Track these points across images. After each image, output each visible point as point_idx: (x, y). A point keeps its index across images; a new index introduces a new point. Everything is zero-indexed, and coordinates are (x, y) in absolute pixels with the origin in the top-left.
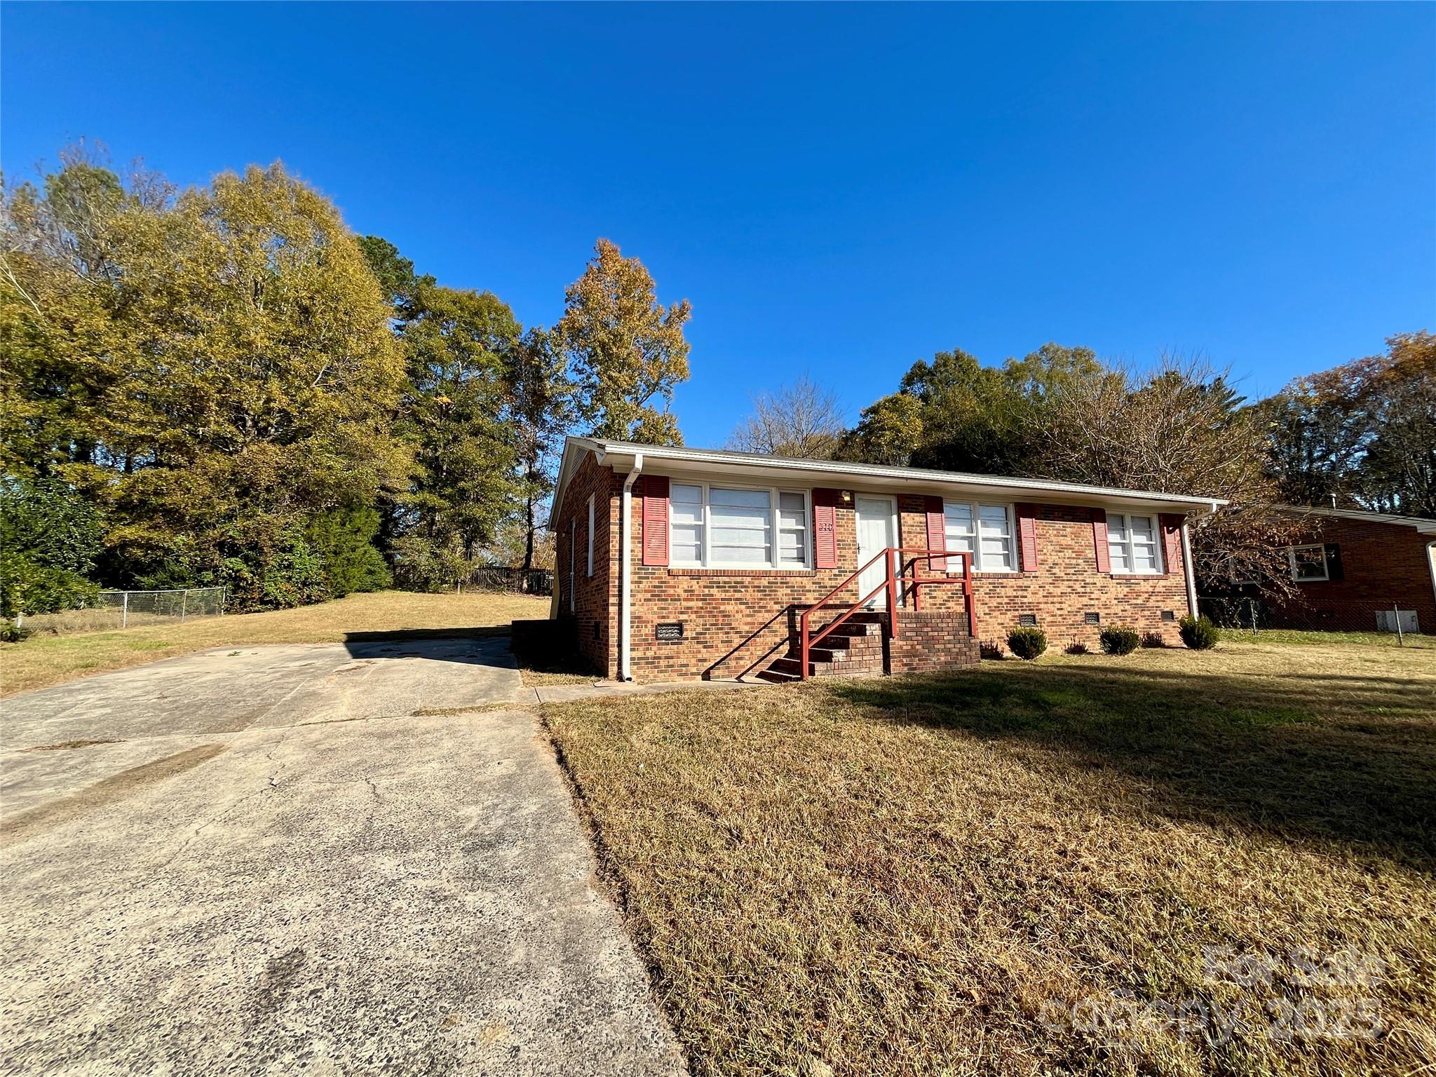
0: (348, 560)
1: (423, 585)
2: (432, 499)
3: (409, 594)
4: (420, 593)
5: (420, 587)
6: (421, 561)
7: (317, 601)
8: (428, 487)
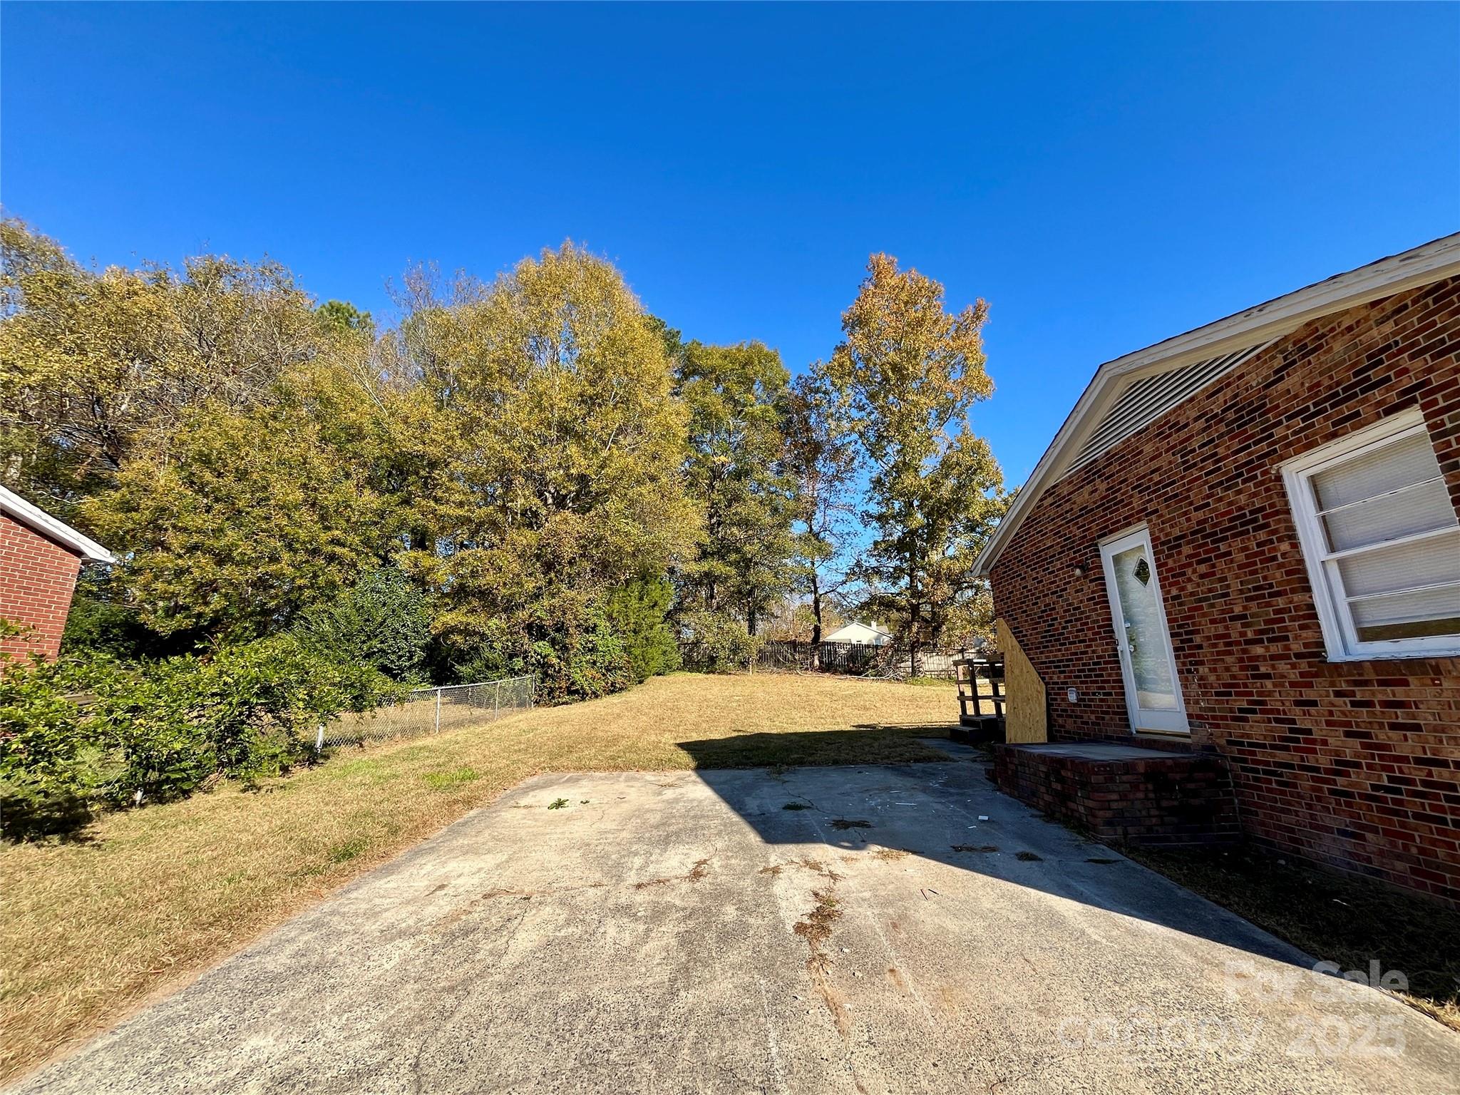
1: (709, 664)
2: (718, 567)
3: (701, 676)
4: (711, 675)
5: (707, 667)
6: (710, 638)
7: (621, 689)
8: (712, 554)
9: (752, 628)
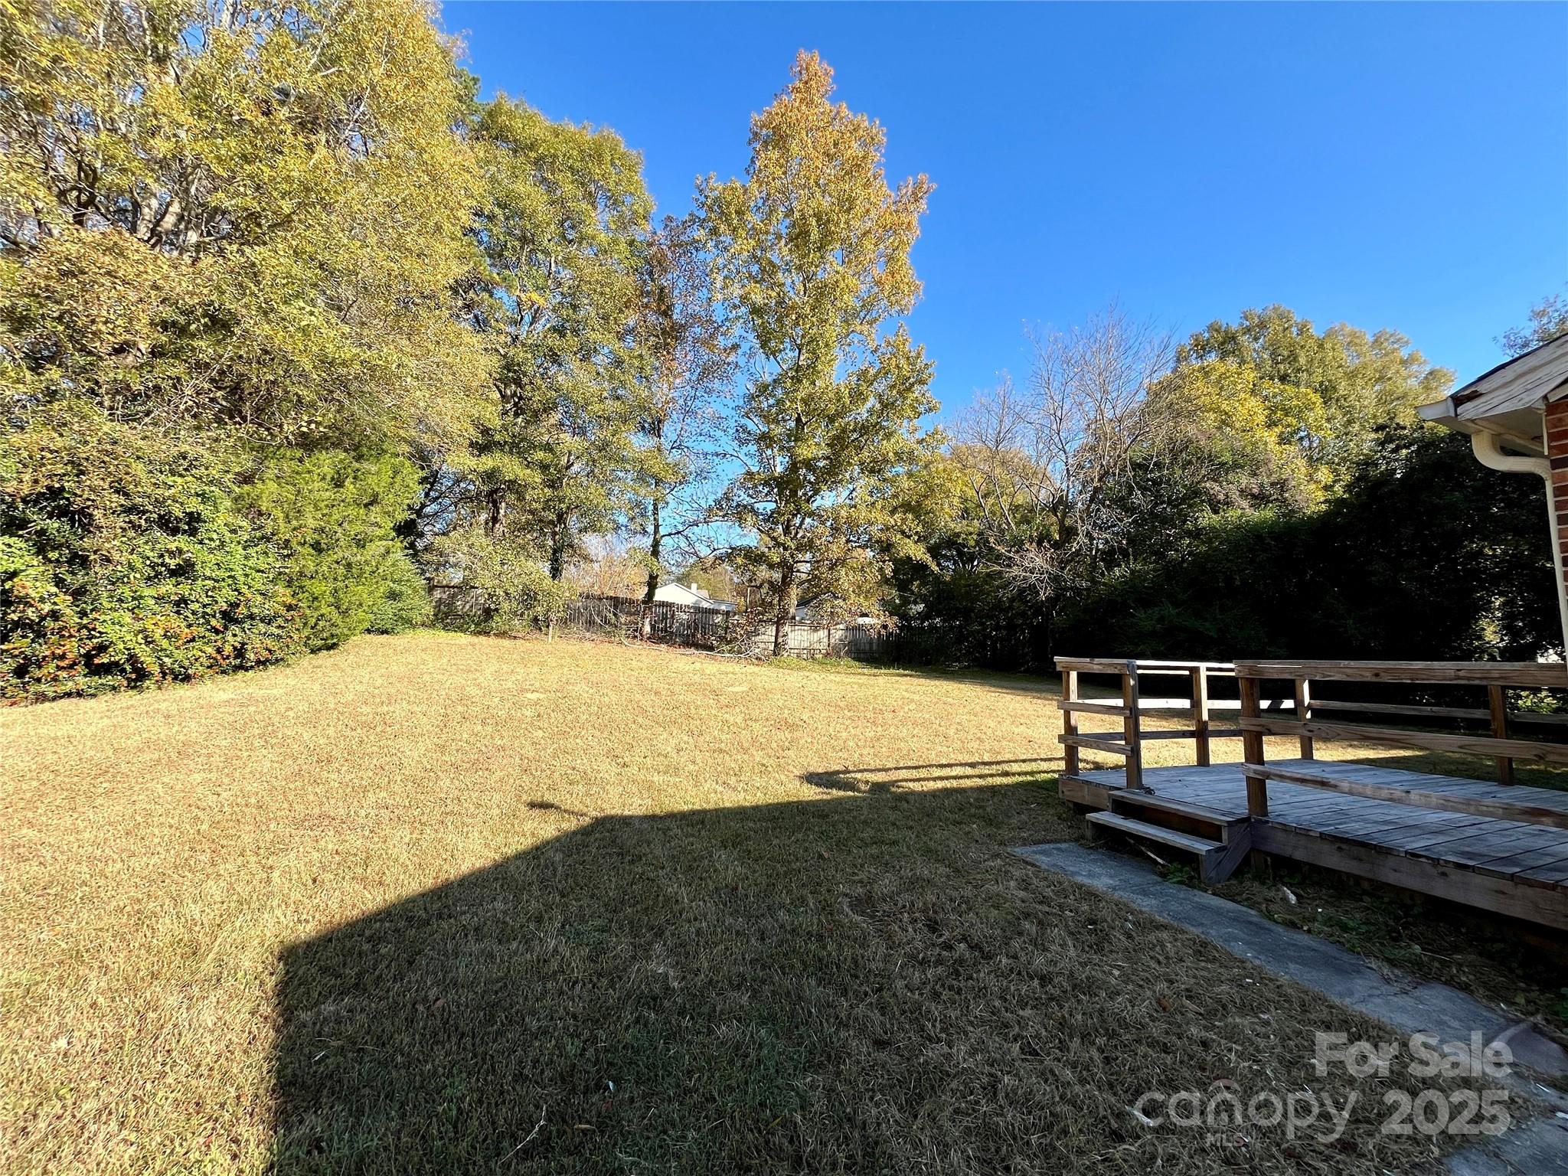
0: (349, 565)
1: (484, 621)
2: (512, 467)
3: (463, 639)
4: (482, 639)
5: (477, 625)
6: (485, 580)
7: (261, 663)
8: (500, 446)
9: (556, 572)
